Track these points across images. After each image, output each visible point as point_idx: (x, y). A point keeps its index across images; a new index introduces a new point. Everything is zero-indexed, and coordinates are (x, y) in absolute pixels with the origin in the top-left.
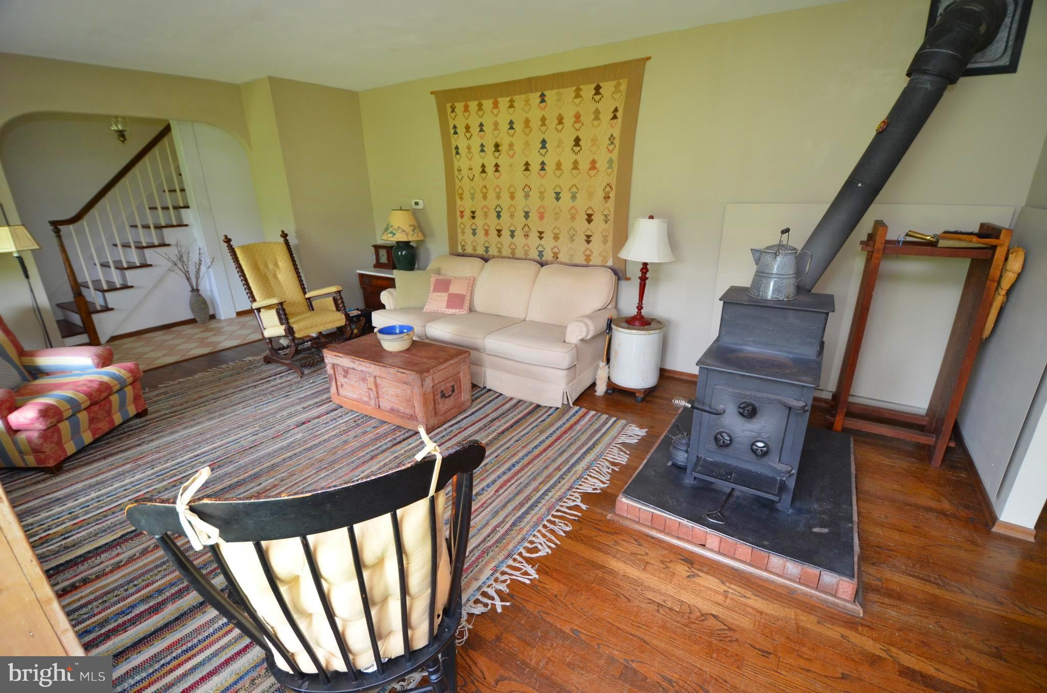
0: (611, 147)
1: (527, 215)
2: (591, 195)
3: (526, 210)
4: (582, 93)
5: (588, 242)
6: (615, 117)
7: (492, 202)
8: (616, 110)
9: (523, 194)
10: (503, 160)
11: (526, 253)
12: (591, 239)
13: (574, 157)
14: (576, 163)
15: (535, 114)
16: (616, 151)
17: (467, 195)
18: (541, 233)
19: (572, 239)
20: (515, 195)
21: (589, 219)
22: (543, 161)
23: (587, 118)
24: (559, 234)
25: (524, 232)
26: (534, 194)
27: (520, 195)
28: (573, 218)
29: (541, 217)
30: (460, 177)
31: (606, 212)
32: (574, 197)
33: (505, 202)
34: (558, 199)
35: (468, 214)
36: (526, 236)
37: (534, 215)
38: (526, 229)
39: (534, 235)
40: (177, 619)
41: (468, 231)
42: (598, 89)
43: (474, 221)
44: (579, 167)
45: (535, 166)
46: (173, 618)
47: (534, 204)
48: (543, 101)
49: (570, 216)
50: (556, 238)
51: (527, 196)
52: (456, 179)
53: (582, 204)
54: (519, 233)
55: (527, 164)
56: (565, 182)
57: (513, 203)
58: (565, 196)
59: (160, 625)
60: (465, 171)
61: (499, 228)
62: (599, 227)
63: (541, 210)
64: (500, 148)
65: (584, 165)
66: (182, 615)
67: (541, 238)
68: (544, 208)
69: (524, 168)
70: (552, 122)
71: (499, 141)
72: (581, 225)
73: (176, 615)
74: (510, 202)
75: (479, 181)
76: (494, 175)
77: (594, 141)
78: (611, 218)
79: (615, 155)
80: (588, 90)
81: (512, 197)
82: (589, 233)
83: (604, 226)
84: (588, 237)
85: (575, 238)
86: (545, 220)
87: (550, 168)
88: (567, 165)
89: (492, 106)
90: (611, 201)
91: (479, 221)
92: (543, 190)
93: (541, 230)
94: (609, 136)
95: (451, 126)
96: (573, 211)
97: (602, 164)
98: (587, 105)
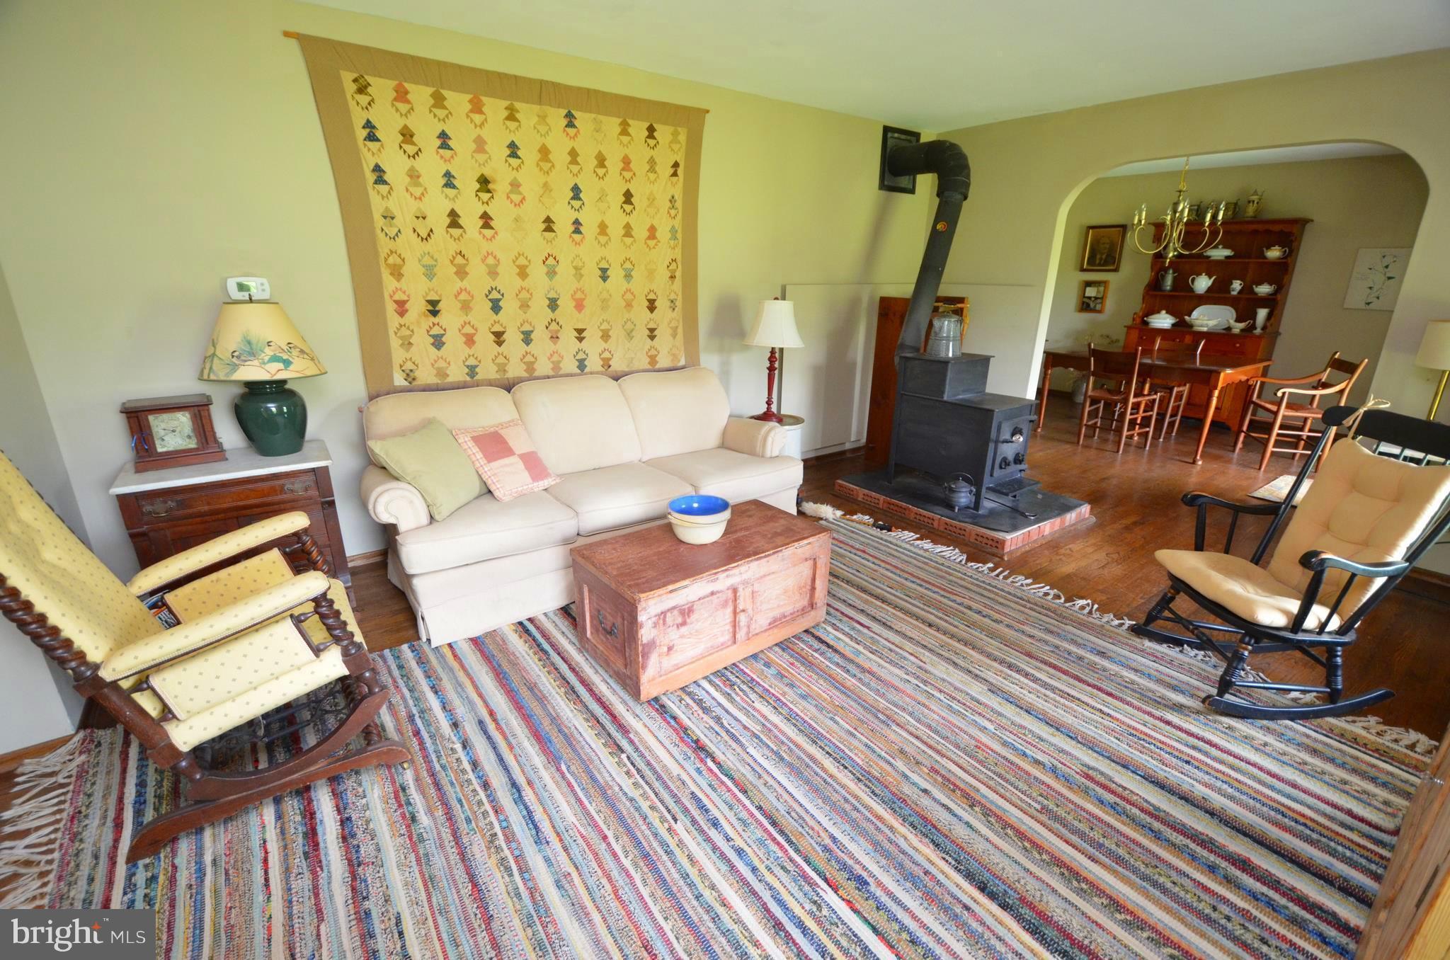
0: (673, 212)
1: (553, 304)
2: (651, 274)
3: (553, 295)
4: (630, 130)
5: (652, 337)
6: (675, 174)
7: (478, 281)
8: (676, 165)
9: (545, 269)
10: (499, 208)
11: (556, 366)
12: (656, 333)
13: (626, 219)
14: (628, 227)
15: (559, 144)
16: (679, 217)
17: (412, 268)
18: (580, 331)
19: (630, 335)
20: (527, 270)
21: (652, 306)
22: (577, 219)
23: (640, 166)
24: (609, 330)
25: (550, 331)
26: (564, 269)
27: (538, 272)
28: (629, 305)
29: (579, 306)
30: (392, 232)
31: (673, 296)
32: (628, 276)
33: (508, 282)
34: (604, 278)
35: (417, 307)
36: (555, 338)
37: (566, 304)
38: (554, 326)
39: (568, 336)
40: (1245, 834)
41: (422, 341)
42: (651, 130)
43: (436, 320)
44: (633, 233)
45: (563, 225)
46: (1246, 839)
47: (565, 285)
48: (570, 125)
49: (624, 304)
50: (606, 336)
51: (552, 273)
52: (381, 236)
53: (640, 286)
54: (540, 335)
55: (548, 220)
56: (615, 254)
57: (525, 284)
58: (616, 274)
59: (1264, 851)
60: (404, 220)
61: (497, 328)
62: (665, 317)
63: (579, 295)
64: (490, 186)
65: (640, 232)
66: (1238, 831)
67: (580, 339)
68: (583, 292)
69: (543, 226)
70: (588, 162)
71: (487, 172)
72: (641, 314)
73: (1241, 836)
74: (518, 282)
75: (443, 244)
76: (480, 233)
77: (652, 200)
78: (679, 303)
79: (677, 223)
80: (638, 129)
81: (523, 273)
82: (652, 326)
83: (670, 314)
84: (652, 330)
85: (634, 334)
86: (587, 311)
87: (589, 228)
88: (616, 230)
89: (469, 107)
90: (678, 281)
91: (450, 319)
92: (580, 264)
93: (580, 327)
94: (670, 197)
95: (358, 122)
96: (628, 296)
97: (663, 233)
98: (639, 152)
